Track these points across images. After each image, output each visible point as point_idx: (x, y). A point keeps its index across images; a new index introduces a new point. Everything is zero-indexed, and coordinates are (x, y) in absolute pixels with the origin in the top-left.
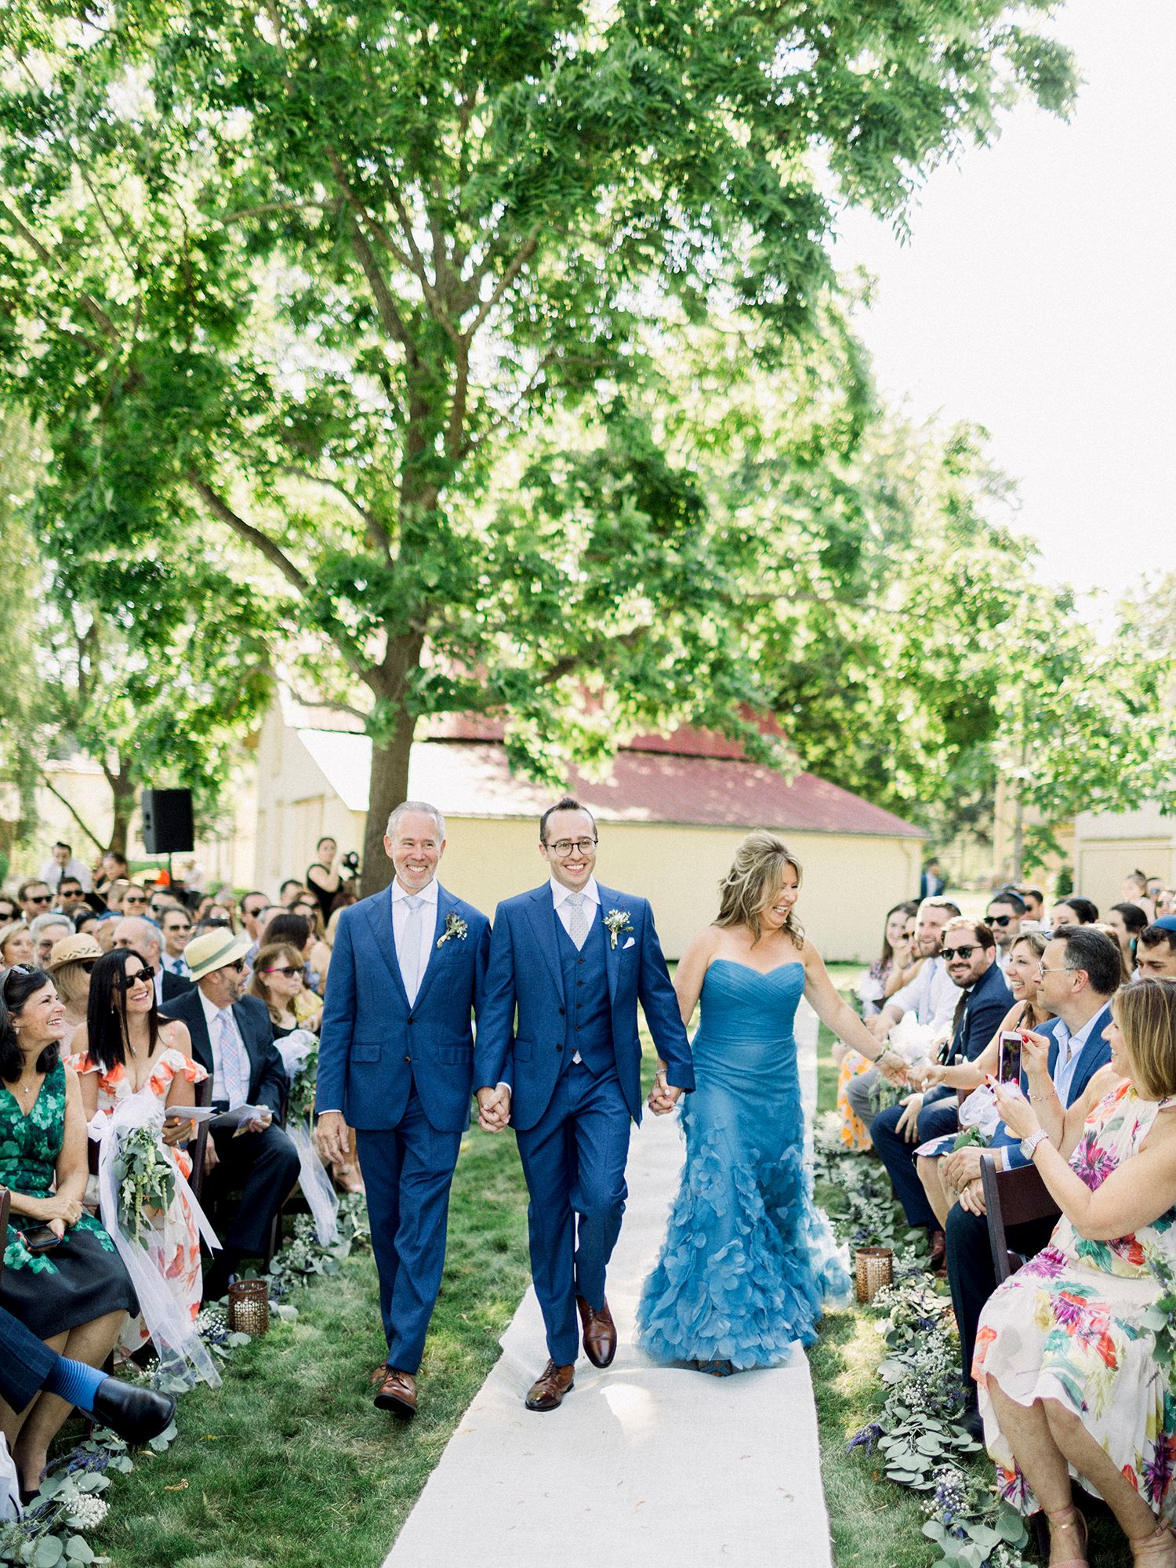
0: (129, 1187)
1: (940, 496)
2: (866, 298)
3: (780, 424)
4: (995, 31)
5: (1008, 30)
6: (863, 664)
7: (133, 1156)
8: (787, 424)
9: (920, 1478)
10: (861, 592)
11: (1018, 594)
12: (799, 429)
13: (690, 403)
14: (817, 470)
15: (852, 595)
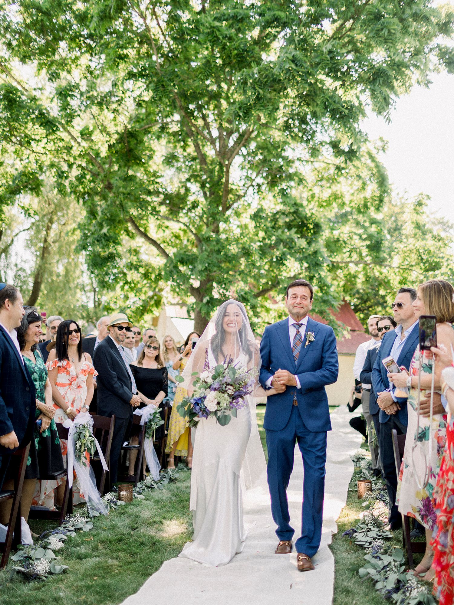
0: (79, 443)
1: (413, 223)
2: (383, 150)
3: (352, 198)
4: (430, 46)
5: (436, 46)
6: (385, 289)
7: (81, 433)
8: (355, 198)
9: (367, 544)
10: (384, 260)
11: (443, 258)
12: (358, 199)
13: (317, 190)
14: (366, 215)
15: (380, 261)
